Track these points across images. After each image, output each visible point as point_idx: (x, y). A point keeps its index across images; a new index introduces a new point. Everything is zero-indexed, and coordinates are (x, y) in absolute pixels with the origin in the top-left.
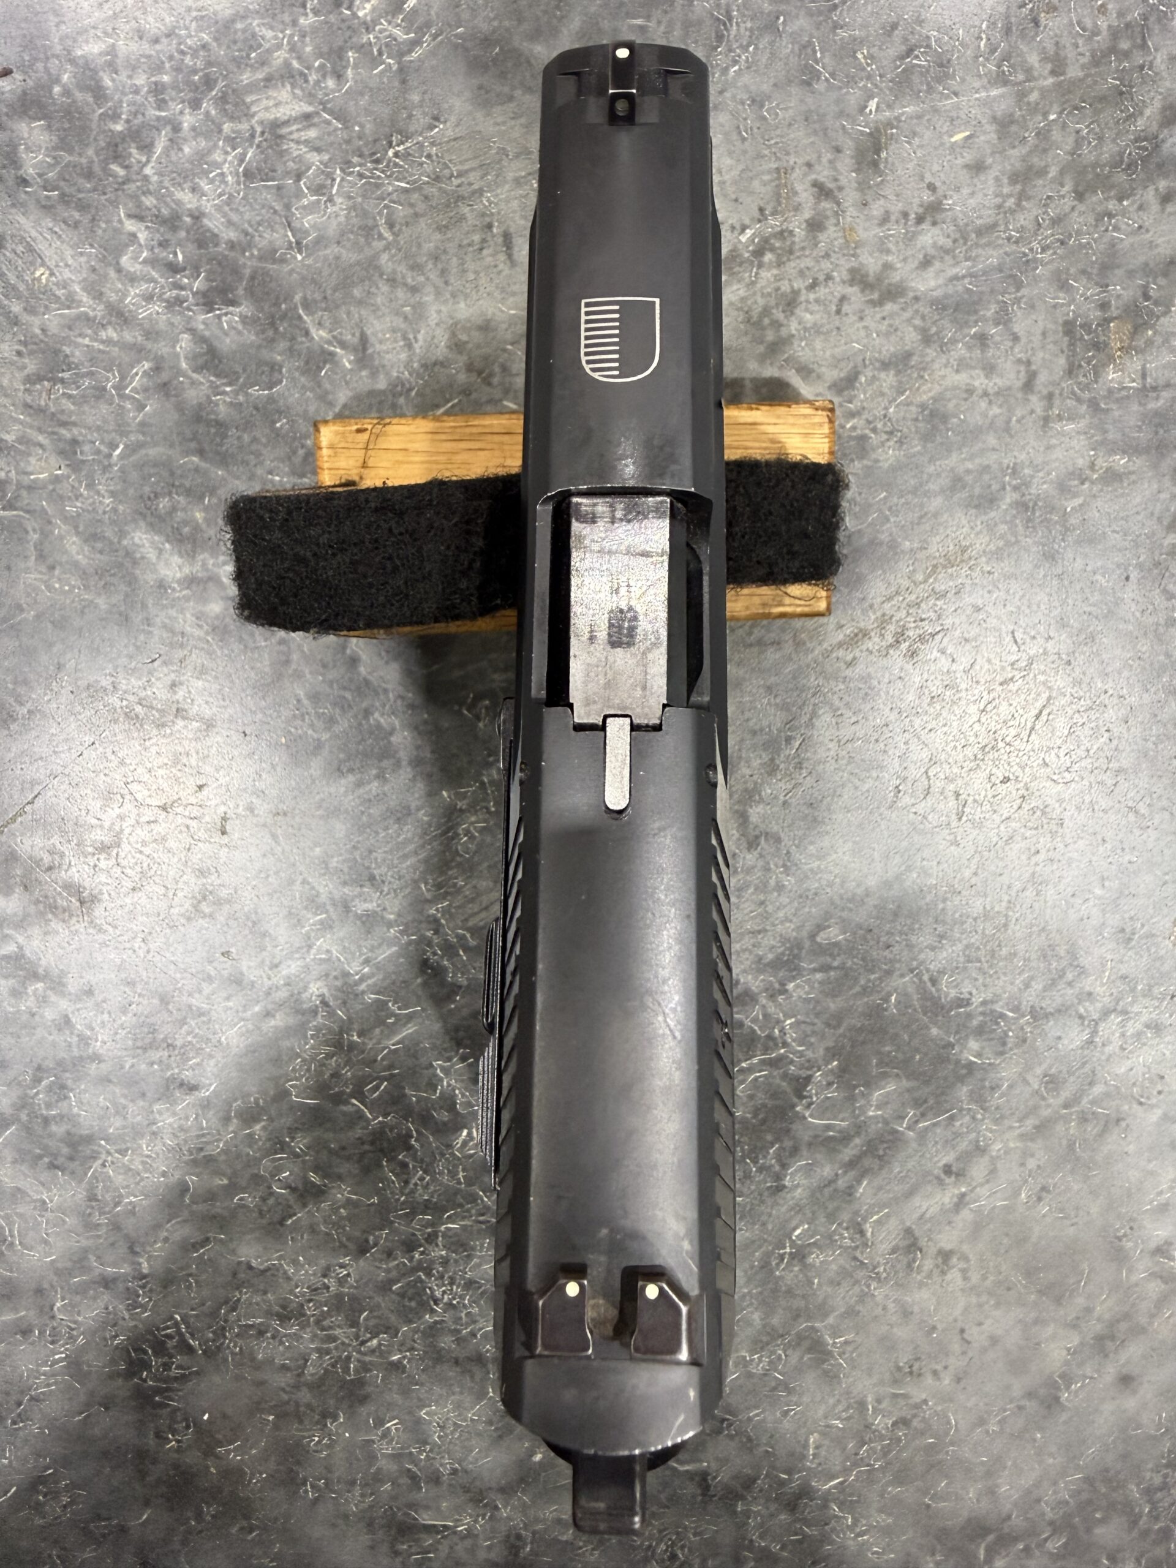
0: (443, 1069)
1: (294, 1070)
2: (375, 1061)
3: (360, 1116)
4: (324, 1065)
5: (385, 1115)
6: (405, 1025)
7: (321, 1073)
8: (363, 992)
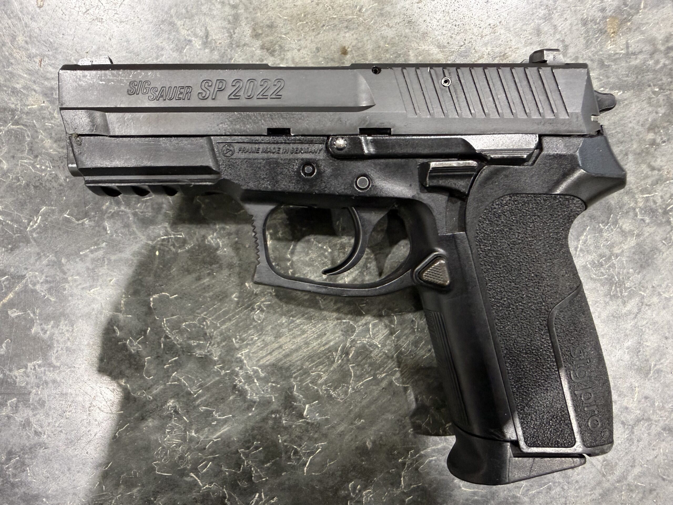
0: (244, 454)
1: (157, 454)
2: (205, 449)
3: (196, 484)
4: (175, 451)
5: (211, 483)
6: (222, 426)
7: (172, 457)
8: (199, 405)
